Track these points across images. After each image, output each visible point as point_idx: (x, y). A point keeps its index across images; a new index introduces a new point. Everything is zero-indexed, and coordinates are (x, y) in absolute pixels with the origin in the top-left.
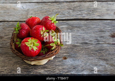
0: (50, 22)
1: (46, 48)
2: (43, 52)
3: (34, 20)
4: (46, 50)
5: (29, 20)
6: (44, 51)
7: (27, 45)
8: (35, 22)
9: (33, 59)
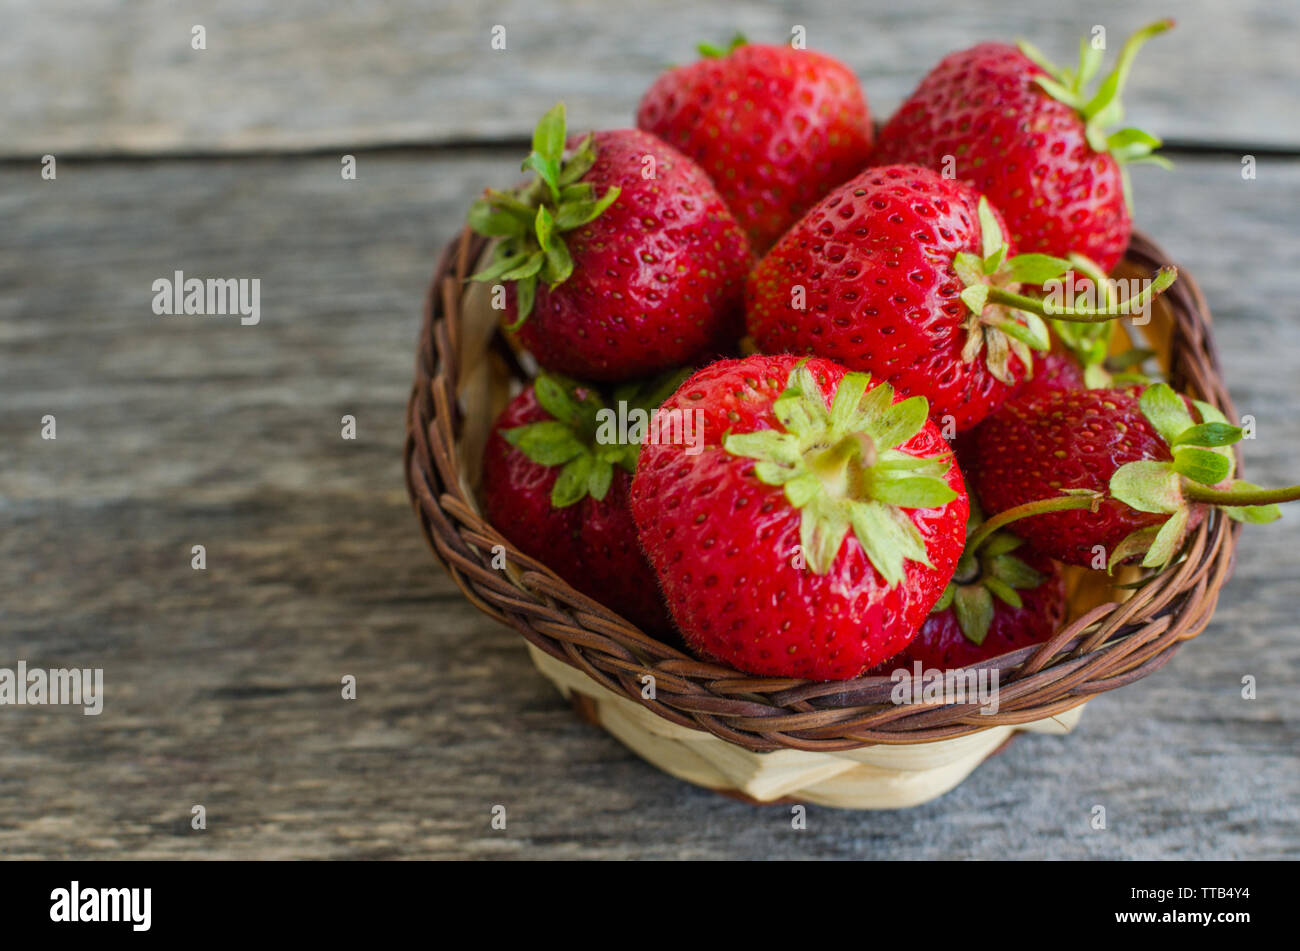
0: (1072, 139)
1: (1005, 545)
2: (953, 609)
3: (787, 86)
4: (1003, 567)
5: (704, 92)
6: (981, 598)
7: (766, 473)
8: (802, 121)
9: (826, 718)
